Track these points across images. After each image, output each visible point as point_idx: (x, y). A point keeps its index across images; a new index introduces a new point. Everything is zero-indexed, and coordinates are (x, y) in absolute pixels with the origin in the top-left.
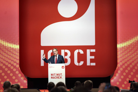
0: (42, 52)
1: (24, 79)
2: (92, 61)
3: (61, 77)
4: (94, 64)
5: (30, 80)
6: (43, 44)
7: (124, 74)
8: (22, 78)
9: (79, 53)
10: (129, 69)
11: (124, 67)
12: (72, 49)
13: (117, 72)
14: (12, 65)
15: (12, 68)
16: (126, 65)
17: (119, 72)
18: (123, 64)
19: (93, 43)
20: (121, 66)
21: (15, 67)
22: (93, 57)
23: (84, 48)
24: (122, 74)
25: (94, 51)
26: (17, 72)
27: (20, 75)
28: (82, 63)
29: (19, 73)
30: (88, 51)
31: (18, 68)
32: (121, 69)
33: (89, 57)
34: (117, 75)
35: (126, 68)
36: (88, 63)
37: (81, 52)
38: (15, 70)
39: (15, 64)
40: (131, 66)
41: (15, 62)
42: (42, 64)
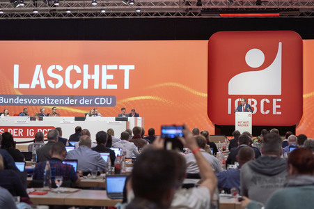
0: (230, 100)
1: (212, 126)
2: (278, 110)
3: (247, 125)
4: (280, 113)
5: (216, 127)
6: (230, 93)
7: (310, 123)
9: (265, 102)
12: (259, 98)
13: (303, 121)
16: (312, 114)
17: (304, 121)
18: (309, 114)
19: (279, 93)
20: (307, 116)
22: (279, 106)
23: (271, 97)
24: (307, 123)
25: (280, 100)
28: (268, 112)
29: (207, 120)
30: (274, 100)
32: (307, 119)
33: (275, 106)
34: (303, 124)
35: (312, 118)
36: (274, 113)
37: (268, 101)
38: (203, 117)
42: (229, 112)
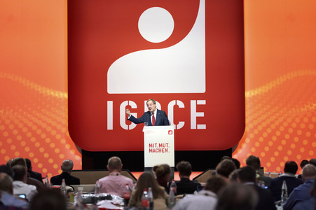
0: (110, 104)
1: (76, 154)
3: (167, 150)
4: (203, 127)
5: (86, 155)
6: (111, 90)
7: (257, 144)
8: (72, 152)
9: (176, 107)
10: (265, 135)
11: (256, 132)
13: (244, 142)
14: (54, 128)
15: (54, 133)
16: (260, 128)
17: (248, 140)
18: (255, 127)
20: (252, 131)
21: (59, 132)
22: (202, 114)
23: (186, 98)
24: (252, 144)
25: (203, 102)
26: (63, 141)
27: (68, 146)
28: (181, 125)
29: (68, 142)
30: (193, 103)
31: (65, 133)
32: (252, 136)
34: (244, 146)
35: (260, 134)
37: (181, 105)
38: (58, 137)
39: (59, 127)
40: (269, 131)
41: (59, 123)
42: (110, 126)
